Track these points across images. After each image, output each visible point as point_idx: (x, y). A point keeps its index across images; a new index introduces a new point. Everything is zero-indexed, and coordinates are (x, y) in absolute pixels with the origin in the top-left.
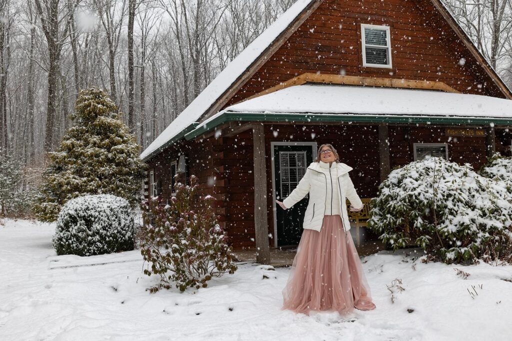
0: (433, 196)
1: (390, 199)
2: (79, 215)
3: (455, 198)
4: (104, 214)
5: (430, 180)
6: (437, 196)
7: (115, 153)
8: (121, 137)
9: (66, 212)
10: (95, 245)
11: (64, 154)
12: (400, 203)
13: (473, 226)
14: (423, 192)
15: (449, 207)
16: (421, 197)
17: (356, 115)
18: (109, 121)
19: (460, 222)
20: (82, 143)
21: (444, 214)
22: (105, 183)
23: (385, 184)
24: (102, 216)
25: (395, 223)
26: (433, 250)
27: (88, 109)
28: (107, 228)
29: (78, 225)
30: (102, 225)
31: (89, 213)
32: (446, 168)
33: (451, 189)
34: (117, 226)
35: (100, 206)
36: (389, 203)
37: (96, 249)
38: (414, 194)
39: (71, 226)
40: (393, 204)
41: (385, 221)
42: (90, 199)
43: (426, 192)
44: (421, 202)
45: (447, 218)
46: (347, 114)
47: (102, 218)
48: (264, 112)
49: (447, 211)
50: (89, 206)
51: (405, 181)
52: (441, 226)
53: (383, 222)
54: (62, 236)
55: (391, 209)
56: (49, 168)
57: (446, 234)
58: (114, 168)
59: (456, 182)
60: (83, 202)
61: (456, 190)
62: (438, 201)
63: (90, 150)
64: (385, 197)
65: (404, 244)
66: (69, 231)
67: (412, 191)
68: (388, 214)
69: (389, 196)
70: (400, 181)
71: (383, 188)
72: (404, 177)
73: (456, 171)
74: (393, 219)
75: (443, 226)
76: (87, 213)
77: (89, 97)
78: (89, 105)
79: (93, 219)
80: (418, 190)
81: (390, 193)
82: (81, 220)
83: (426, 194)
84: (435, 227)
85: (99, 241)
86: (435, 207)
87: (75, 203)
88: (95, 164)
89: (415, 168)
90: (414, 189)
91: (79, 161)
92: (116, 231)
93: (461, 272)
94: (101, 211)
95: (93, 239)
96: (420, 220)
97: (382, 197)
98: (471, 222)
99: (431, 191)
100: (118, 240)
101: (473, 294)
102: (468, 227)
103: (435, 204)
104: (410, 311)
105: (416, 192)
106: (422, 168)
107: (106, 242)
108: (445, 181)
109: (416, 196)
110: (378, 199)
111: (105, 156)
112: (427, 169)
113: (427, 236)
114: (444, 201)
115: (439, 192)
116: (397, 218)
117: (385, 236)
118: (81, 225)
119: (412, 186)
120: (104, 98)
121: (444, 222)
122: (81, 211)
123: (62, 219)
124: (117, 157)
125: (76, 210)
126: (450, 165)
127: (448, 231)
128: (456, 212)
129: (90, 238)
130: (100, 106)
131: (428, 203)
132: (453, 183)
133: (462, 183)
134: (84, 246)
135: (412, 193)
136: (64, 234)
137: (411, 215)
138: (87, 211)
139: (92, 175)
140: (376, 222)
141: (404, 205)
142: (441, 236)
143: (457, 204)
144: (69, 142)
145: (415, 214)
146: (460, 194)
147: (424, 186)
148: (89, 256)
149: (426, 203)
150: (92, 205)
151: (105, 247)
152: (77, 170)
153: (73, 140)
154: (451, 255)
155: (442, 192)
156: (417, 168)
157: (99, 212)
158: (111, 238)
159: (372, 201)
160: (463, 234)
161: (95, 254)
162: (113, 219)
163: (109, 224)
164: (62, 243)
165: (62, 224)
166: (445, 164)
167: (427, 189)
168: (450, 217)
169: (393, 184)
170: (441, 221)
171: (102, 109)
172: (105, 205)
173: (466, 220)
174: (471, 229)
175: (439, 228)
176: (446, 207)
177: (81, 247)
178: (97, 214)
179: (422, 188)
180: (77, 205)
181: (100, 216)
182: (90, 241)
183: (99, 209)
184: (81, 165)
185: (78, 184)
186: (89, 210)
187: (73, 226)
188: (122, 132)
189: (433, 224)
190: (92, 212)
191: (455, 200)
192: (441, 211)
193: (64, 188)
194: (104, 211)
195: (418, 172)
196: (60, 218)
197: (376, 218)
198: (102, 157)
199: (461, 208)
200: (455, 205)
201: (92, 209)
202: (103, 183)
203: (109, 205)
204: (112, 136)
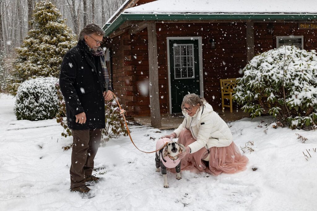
0: (283, 76)
1: (250, 79)
2: (30, 92)
3: (301, 78)
4: (47, 91)
5: (281, 64)
6: (286, 77)
7: (61, 48)
8: (66, 36)
9: (21, 90)
10: (41, 113)
11: (26, 49)
12: (257, 82)
13: (314, 100)
14: (276, 74)
15: (295, 85)
16: (274, 77)
17: (226, 14)
18: (56, 25)
19: (304, 97)
20: (38, 41)
21: (291, 90)
22: (54, 69)
23: (248, 67)
24: (46, 93)
25: (253, 97)
26: (282, 118)
27: (41, 16)
28: (49, 101)
29: (29, 99)
30: (46, 99)
31: (37, 90)
32: (296, 54)
33: (298, 70)
34: (57, 99)
35: (45, 85)
36: (249, 82)
37: (42, 116)
38: (269, 75)
39: (25, 100)
40: (252, 83)
41: (246, 96)
42: (38, 81)
43: (278, 73)
44: (273, 81)
45: (293, 94)
46: (219, 13)
47: (45, 94)
48: (152, 13)
49: (294, 88)
50: (37, 85)
51: (262, 65)
52: (288, 100)
53: (244, 96)
54: (19, 106)
55: (250, 86)
56: (17, 59)
57: (292, 106)
58: (60, 58)
59: (303, 65)
60: (33, 83)
61: (302, 71)
62: (287, 80)
63: (43, 46)
64: (246, 77)
65: (260, 113)
66: (23, 103)
67: (267, 72)
68: (248, 90)
69: (249, 76)
70: (259, 65)
71: (245, 70)
72: (261, 61)
73: (305, 56)
74: (251, 94)
75: (290, 99)
76: (35, 91)
77: (42, 8)
78: (42, 14)
79: (39, 95)
80: (272, 72)
81: (250, 75)
82: (31, 96)
83: (278, 75)
84: (284, 100)
85: (44, 110)
86: (284, 85)
87: (27, 84)
88: (47, 56)
89: (271, 55)
90: (269, 71)
91: (36, 54)
92: (56, 103)
93: (301, 137)
94: (45, 89)
95: (39, 109)
96: (272, 95)
97: (244, 77)
98: (313, 97)
99: (282, 72)
100: (58, 109)
101: (307, 157)
102: (310, 101)
103: (285, 82)
104: (255, 169)
105: (270, 74)
106: (276, 54)
107: (49, 111)
108: (294, 64)
109: (270, 77)
110: (242, 79)
111: (54, 50)
112: (281, 56)
113: (278, 108)
114: (292, 80)
115: (289, 73)
116: (254, 94)
117: (246, 108)
118: (31, 99)
119: (267, 69)
120: (53, 8)
121: (291, 97)
122: (31, 89)
123: (19, 95)
124: (62, 51)
125: (28, 89)
126: (300, 51)
127: (294, 104)
128: (301, 89)
129: (37, 108)
130: (49, 14)
131: (279, 82)
132: (300, 65)
133: (307, 66)
134: (34, 114)
135: (267, 74)
136: (20, 105)
137: (265, 91)
138: (35, 89)
139: (45, 63)
140: (239, 96)
141: (260, 83)
142: (288, 107)
143: (302, 82)
144: (29, 40)
145: (269, 90)
146: (305, 74)
147: (276, 69)
148: (37, 121)
149: (277, 82)
150: (39, 85)
151: (49, 114)
152: (35, 60)
153: (32, 39)
154: (295, 123)
155: (290, 73)
156: (272, 54)
157: (44, 90)
158: (52, 108)
159: (237, 80)
160: (306, 106)
161: (41, 119)
162: (53, 95)
163: (51, 98)
164: (19, 111)
165: (18, 99)
166: (296, 50)
167: (279, 71)
168: (296, 93)
169: (254, 67)
170: (289, 96)
171: (52, 16)
172: (49, 85)
173: (309, 95)
174: (313, 102)
175: (287, 101)
176: (293, 85)
177: (32, 114)
178: (42, 91)
179: (275, 70)
180: (29, 85)
181: (44, 93)
182: (38, 110)
183: (44, 88)
184: (37, 56)
185: (35, 70)
186: (37, 88)
187: (26, 100)
188: (66, 33)
189: (283, 98)
190: (39, 90)
191: (301, 79)
192: (289, 88)
193: (26, 73)
194: (47, 89)
195: (273, 58)
196: (17, 94)
197: (239, 94)
198: (51, 50)
199: (305, 85)
200: (300, 84)
201: (39, 88)
202: (53, 69)
203: (51, 85)
204: (59, 35)
